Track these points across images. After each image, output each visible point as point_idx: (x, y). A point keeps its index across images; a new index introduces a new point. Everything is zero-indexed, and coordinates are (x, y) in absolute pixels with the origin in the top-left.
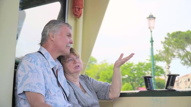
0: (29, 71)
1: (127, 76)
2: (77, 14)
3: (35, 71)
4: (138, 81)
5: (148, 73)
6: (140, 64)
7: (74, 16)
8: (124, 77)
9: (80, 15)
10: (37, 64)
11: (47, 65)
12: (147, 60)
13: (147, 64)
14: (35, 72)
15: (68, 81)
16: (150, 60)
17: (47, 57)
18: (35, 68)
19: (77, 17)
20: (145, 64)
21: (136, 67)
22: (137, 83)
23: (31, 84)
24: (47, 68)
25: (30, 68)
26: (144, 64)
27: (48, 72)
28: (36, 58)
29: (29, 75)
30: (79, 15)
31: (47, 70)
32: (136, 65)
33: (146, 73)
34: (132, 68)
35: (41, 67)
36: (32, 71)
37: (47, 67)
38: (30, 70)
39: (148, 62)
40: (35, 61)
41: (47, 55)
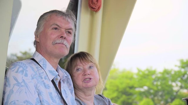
0: (14, 85)
1: (146, 88)
2: (94, 7)
3: (23, 84)
4: (161, 96)
5: (177, 85)
6: (166, 72)
7: (89, 9)
8: (142, 90)
9: (99, 8)
10: (26, 75)
11: (44, 76)
12: (176, 66)
13: (175, 72)
14: (22, 86)
15: (77, 98)
16: (179, 67)
17: (43, 65)
18: (23, 80)
19: (94, 11)
20: (173, 73)
21: (159, 75)
22: (160, 98)
23: (16, 102)
24: (43, 81)
25: (16, 80)
26: (171, 71)
27: (45, 86)
28: (25, 67)
29: (13, 90)
30: (97, 8)
31: (44, 84)
32: (160, 73)
33: (174, 84)
34: (154, 77)
35: (33, 78)
36: (18, 84)
37: (44, 79)
38: (16, 83)
39: (177, 69)
40: (22, 71)
41: (43, 62)
